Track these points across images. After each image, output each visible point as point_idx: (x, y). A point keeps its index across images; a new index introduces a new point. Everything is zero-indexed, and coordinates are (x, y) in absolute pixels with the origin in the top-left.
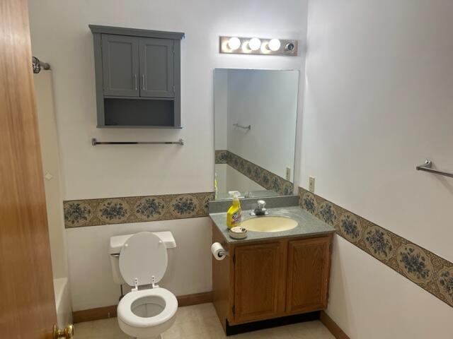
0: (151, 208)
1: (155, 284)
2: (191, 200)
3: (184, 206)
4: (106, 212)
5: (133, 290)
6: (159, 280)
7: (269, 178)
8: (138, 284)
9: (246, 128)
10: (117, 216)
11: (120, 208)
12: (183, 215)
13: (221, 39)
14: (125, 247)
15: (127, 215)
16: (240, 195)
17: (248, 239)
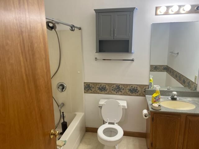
0: (118, 89)
1: (116, 123)
2: (137, 88)
3: (133, 90)
4: (99, 89)
5: (106, 123)
6: (118, 122)
7: (186, 80)
8: (108, 122)
9: (176, 54)
10: (104, 91)
11: (105, 88)
12: (133, 94)
13: (157, 8)
14: (104, 104)
15: (108, 91)
16: (160, 88)
17: (161, 111)
